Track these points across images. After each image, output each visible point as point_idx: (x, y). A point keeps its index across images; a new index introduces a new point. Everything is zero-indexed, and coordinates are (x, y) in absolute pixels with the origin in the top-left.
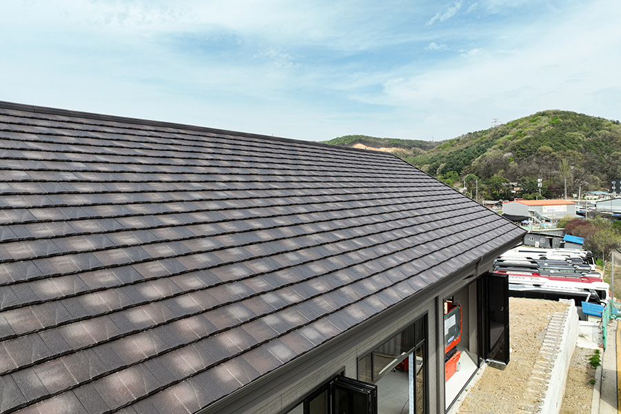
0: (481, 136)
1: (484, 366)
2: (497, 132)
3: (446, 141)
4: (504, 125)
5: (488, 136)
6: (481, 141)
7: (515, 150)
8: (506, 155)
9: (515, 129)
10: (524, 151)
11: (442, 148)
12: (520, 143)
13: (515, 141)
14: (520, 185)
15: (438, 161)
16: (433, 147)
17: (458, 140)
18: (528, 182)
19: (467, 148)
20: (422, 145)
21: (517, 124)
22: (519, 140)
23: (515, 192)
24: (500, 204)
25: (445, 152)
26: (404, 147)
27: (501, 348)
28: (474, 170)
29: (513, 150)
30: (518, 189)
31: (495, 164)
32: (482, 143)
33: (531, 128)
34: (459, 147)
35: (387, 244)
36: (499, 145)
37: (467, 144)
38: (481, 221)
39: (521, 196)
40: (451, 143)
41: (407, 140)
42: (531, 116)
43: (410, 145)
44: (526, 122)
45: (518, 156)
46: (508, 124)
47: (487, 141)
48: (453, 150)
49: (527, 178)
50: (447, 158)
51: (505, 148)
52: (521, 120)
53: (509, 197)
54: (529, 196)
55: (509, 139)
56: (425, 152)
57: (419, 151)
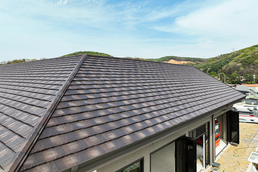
0: (227, 56)
1: (229, 144)
2: (234, 54)
3: (211, 58)
4: (238, 51)
5: (230, 56)
6: (227, 58)
7: (243, 62)
8: (238, 64)
9: (243, 53)
10: (246, 63)
11: (209, 61)
12: (245, 59)
13: (243, 58)
14: (245, 78)
15: (207, 67)
16: (205, 61)
17: (216, 58)
18: (249, 76)
19: (220, 61)
20: (200, 60)
21: (244, 51)
22: (245, 58)
23: (242, 81)
24: (235, 86)
25: (210, 63)
26: (192, 61)
27: (236, 139)
28: (224, 71)
29: (242, 62)
30: (244, 79)
31: (233, 68)
32: (227, 59)
33: (250, 52)
34: (216, 61)
35: (198, 97)
36: (235, 60)
37: (220, 60)
38: (228, 91)
39: (245, 82)
40: (213, 59)
41: (193, 58)
42: (250, 47)
43: (194, 60)
44: (248, 50)
45: (244, 65)
46: (240, 51)
47: (230, 58)
48: (214, 62)
49: (248, 75)
50: (211, 66)
51: (238, 61)
52: (246, 49)
53: (240, 83)
54: (249, 83)
55: (240, 57)
56: (201, 63)
57: (198, 63)
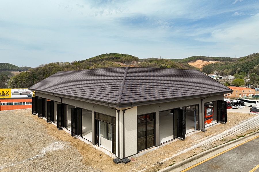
1: (219, 123)
11: (240, 61)
15: (237, 67)
16: (235, 60)
17: (248, 57)
19: (252, 61)
20: (230, 59)
25: (241, 63)
26: (221, 61)
28: (255, 71)
34: (248, 60)
37: (252, 59)
40: (244, 58)
41: (222, 57)
43: (224, 59)
48: (245, 62)
50: (242, 66)
56: (231, 63)
57: (228, 62)
